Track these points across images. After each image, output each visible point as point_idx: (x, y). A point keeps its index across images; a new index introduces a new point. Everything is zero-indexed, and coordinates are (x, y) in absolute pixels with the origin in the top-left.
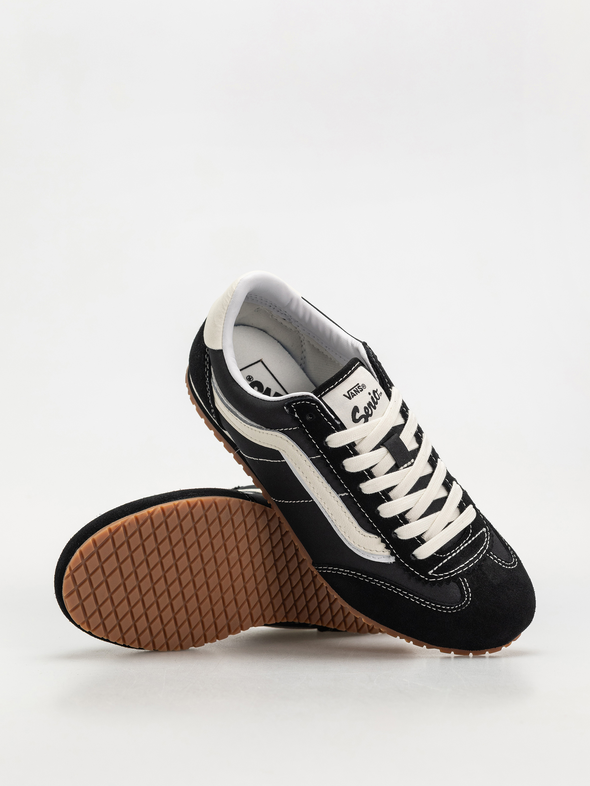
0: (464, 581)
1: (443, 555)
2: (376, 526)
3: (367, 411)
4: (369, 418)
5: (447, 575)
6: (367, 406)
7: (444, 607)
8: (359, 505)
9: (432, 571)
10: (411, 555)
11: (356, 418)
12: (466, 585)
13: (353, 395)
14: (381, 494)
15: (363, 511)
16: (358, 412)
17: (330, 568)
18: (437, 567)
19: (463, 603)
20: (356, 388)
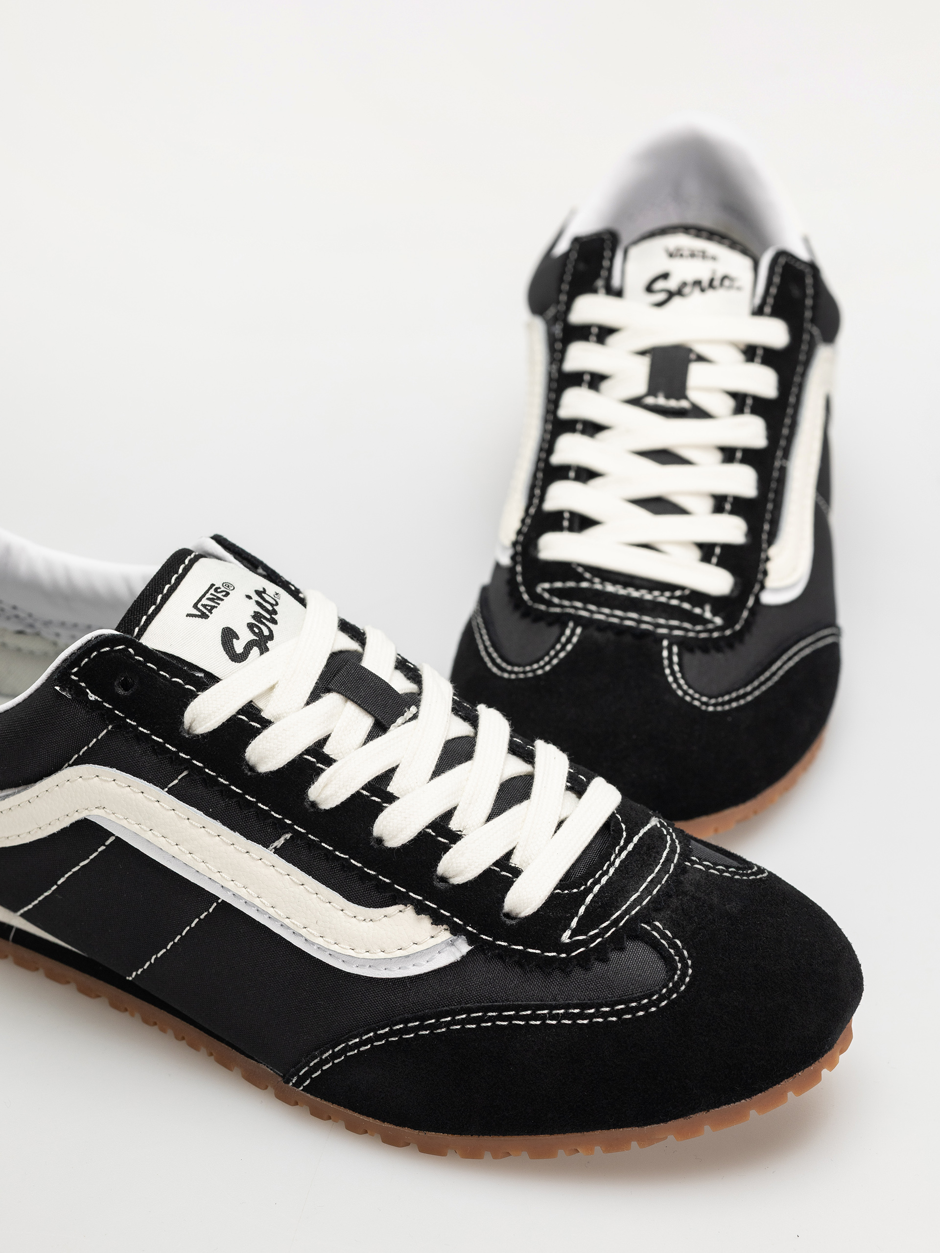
0: (656, 928)
1: (578, 888)
2: (388, 881)
3: (257, 631)
4: (270, 644)
5: (607, 929)
6: (254, 622)
7: (634, 1004)
8: (326, 846)
9: (568, 933)
10: (502, 915)
11: (238, 652)
12: (664, 936)
13: (209, 608)
14: (367, 794)
15: (342, 855)
16: (238, 638)
17: (327, 1054)
18: (576, 920)
19: (676, 977)
20: (211, 594)
